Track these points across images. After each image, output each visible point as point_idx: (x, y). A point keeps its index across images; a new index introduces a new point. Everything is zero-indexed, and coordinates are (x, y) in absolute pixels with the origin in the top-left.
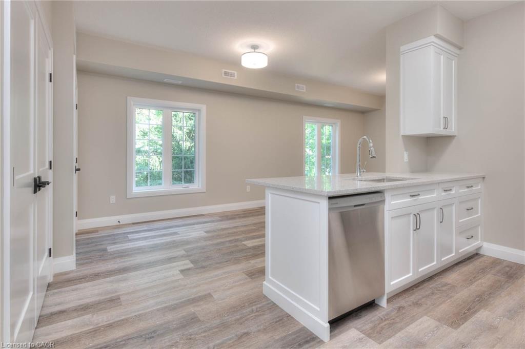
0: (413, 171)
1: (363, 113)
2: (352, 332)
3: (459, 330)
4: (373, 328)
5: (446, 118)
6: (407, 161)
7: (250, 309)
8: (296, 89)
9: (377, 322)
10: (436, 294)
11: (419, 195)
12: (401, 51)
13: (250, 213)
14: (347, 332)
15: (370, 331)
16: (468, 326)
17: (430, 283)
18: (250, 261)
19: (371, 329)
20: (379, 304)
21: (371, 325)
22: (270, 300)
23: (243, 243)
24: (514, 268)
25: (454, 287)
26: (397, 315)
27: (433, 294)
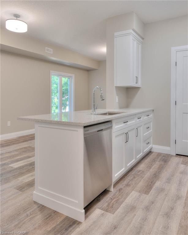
0: (120, 108)
1: (88, 70)
2: (96, 212)
3: (149, 195)
4: (108, 206)
5: (137, 77)
6: (118, 101)
7: (25, 214)
8: (46, 51)
9: (110, 201)
10: (136, 177)
11: (127, 121)
12: (115, 35)
13: (12, 142)
14: (94, 212)
15: (107, 208)
16: (153, 191)
17: (132, 171)
18: (19, 179)
19: (107, 207)
20: (109, 190)
21: (107, 204)
22: (39, 204)
23: (10, 166)
24: (166, 156)
25: (143, 172)
26: (119, 194)
27: (134, 177)
